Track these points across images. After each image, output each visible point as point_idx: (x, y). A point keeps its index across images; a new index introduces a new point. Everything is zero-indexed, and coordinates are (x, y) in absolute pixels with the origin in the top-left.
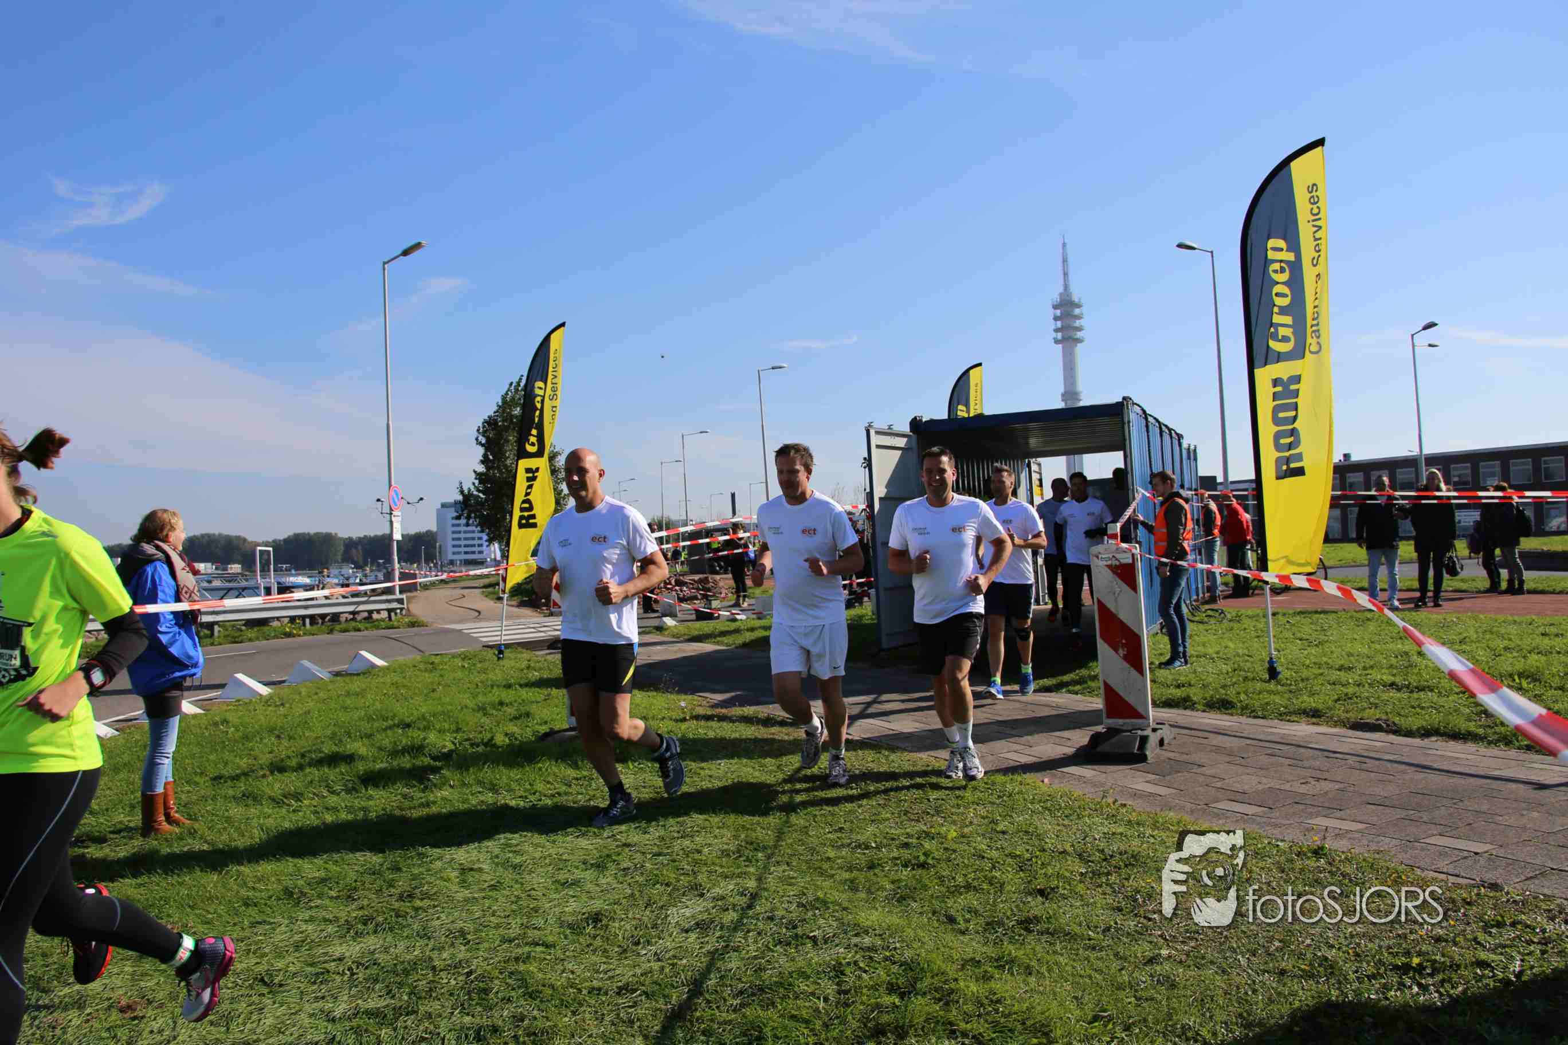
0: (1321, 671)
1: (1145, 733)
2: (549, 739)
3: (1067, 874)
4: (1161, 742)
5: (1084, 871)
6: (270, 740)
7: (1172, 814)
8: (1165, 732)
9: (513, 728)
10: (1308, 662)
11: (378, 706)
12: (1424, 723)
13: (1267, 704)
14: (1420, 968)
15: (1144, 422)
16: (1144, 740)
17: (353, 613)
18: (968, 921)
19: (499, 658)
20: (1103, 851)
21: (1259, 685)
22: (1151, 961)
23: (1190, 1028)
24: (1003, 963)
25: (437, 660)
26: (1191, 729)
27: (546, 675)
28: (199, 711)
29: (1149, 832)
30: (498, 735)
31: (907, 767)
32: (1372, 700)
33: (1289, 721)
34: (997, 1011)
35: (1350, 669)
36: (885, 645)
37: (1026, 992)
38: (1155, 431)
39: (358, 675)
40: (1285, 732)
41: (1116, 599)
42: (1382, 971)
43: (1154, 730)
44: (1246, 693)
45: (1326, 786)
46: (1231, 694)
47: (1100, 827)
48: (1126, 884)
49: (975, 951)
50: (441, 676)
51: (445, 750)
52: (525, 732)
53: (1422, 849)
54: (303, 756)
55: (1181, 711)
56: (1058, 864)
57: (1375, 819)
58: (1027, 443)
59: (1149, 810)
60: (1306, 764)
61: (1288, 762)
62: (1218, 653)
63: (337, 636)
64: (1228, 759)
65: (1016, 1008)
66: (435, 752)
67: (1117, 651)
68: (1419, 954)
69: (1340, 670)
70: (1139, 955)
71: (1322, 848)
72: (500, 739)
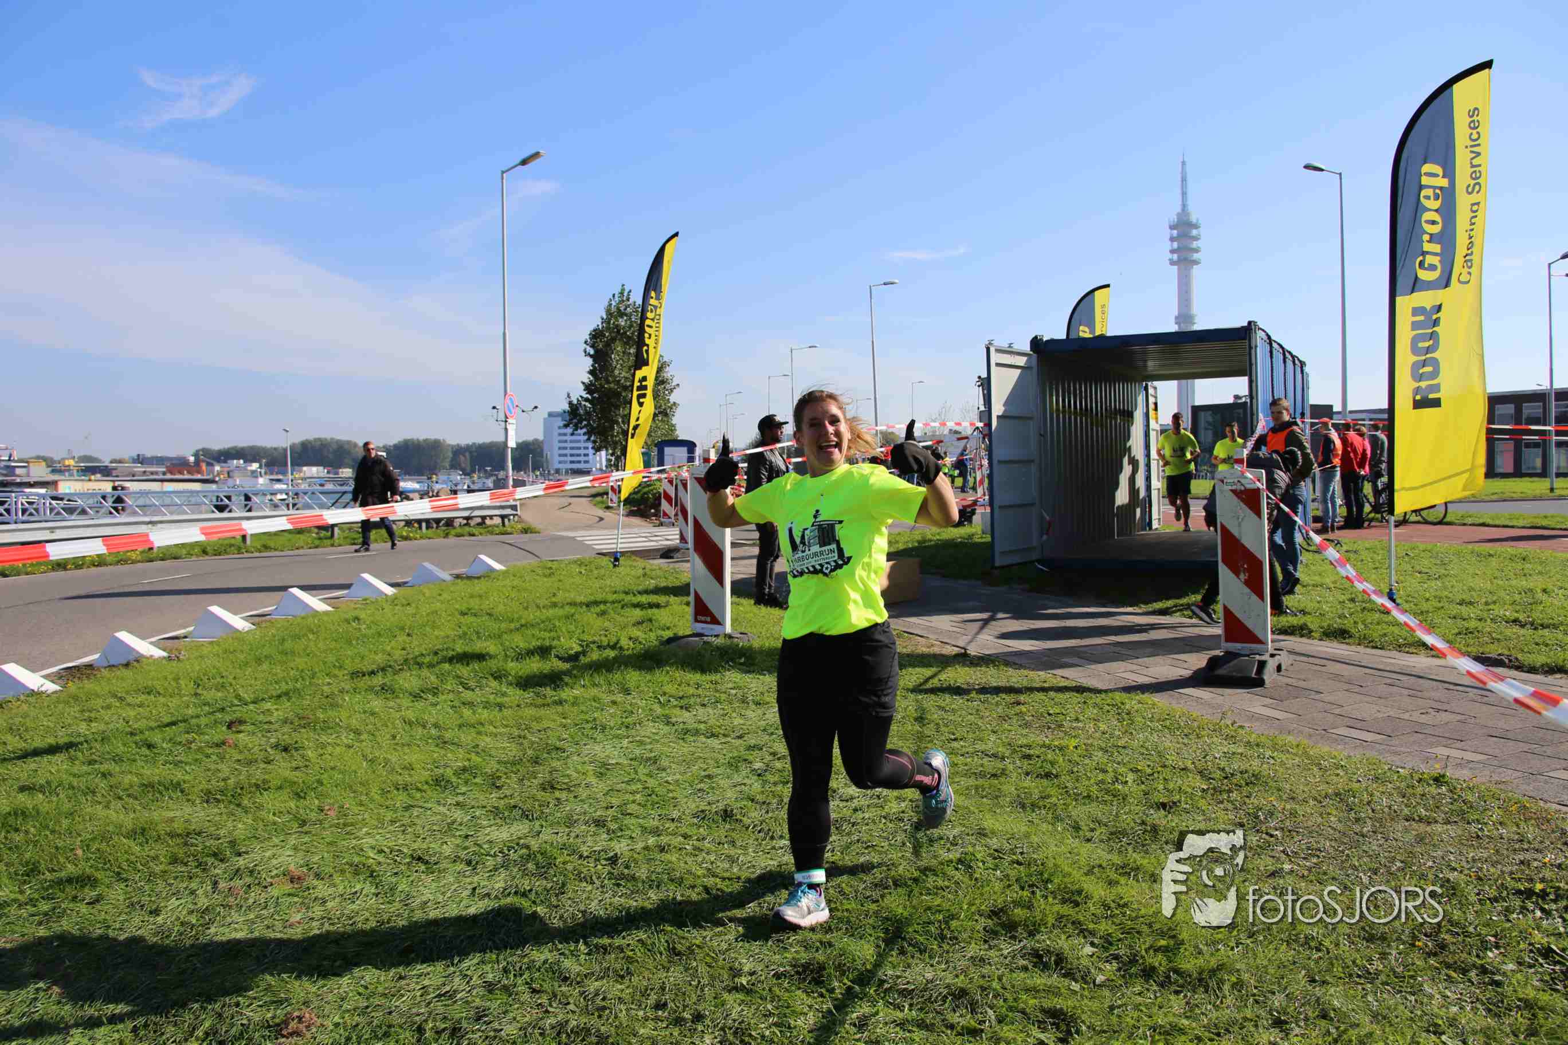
0: (1441, 605)
1: (1263, 658)
2: (674, 644)
3: (1189, 790)
4: (1279, 668)
5: (1205, 787)
6: (402, 638)
7: (1290, 738)
8: (1284, 659)
9: (636, 633)
10: (1428, 595)
11: (501, 608)
12: (1549, 661)
13: (1385, 635)
14: (1543, 895)
15: (1268, 347)
16: (1262, 665)
17: (468, 518)
18: (1092, 830)
19: (615, 566)
20: (1223, 769)
21: (1377, 615)
22: (1273, 874)
23: (1313, 937)
24: (1128, 870)
25: (555, 565)
26: (1308, 656)
27: (663, 584)
28: (330, 609)
29: (1268, 753)
30: (622, 638)
31: (1025, 683)
32: (1494, 635)
33: (1407, 652)
34: (1124, 914)
35: (1471, 603)
36: (997, 564)
37: (1152, 898)
38: (1278, 357)
39: (479, 578)
40: (1404, 663)
41: (1239, 525)
42: (1505, 894)
43: (1272, 656)
44: (1364, 622)
45: (1444, 717)
46: (1348, 624)
47: (1219, 748)
48: (1247, 800)
49: (1100, 858)
50: (560, 581)
51: (572, 652)
52: (650, 638)
53: (1546, 782)
54: (436, 653)
55: (1298, 639)
56: (1180, 782)
57: (1497, 751)
58: (1145, 366)
59: (1266, 733)
60: (1426, 694)
61: (1406, 692)
62: (1335, 582)
63: (452, 540)
64: (1346, 686)
65: (1143, 912)
66: (562, 653)
67: (1237, 575)
68: (1543, 880)
69: (1461, 603)
70: (1262, 868)
71: (1443, 776)
72: (624, 642)
